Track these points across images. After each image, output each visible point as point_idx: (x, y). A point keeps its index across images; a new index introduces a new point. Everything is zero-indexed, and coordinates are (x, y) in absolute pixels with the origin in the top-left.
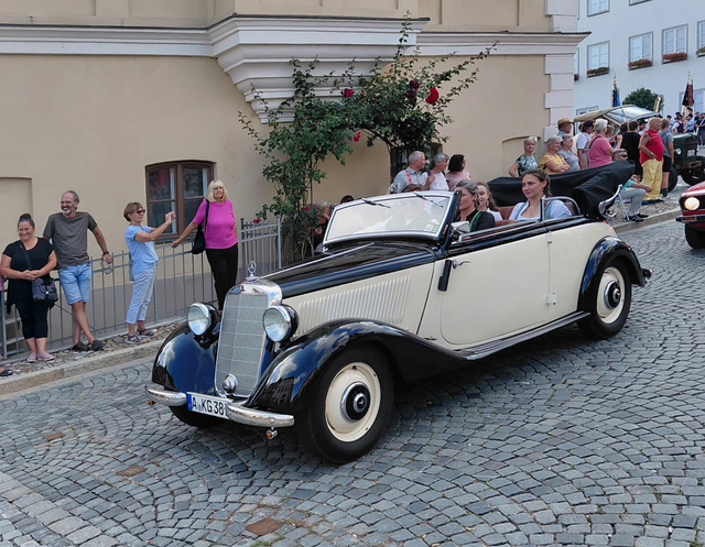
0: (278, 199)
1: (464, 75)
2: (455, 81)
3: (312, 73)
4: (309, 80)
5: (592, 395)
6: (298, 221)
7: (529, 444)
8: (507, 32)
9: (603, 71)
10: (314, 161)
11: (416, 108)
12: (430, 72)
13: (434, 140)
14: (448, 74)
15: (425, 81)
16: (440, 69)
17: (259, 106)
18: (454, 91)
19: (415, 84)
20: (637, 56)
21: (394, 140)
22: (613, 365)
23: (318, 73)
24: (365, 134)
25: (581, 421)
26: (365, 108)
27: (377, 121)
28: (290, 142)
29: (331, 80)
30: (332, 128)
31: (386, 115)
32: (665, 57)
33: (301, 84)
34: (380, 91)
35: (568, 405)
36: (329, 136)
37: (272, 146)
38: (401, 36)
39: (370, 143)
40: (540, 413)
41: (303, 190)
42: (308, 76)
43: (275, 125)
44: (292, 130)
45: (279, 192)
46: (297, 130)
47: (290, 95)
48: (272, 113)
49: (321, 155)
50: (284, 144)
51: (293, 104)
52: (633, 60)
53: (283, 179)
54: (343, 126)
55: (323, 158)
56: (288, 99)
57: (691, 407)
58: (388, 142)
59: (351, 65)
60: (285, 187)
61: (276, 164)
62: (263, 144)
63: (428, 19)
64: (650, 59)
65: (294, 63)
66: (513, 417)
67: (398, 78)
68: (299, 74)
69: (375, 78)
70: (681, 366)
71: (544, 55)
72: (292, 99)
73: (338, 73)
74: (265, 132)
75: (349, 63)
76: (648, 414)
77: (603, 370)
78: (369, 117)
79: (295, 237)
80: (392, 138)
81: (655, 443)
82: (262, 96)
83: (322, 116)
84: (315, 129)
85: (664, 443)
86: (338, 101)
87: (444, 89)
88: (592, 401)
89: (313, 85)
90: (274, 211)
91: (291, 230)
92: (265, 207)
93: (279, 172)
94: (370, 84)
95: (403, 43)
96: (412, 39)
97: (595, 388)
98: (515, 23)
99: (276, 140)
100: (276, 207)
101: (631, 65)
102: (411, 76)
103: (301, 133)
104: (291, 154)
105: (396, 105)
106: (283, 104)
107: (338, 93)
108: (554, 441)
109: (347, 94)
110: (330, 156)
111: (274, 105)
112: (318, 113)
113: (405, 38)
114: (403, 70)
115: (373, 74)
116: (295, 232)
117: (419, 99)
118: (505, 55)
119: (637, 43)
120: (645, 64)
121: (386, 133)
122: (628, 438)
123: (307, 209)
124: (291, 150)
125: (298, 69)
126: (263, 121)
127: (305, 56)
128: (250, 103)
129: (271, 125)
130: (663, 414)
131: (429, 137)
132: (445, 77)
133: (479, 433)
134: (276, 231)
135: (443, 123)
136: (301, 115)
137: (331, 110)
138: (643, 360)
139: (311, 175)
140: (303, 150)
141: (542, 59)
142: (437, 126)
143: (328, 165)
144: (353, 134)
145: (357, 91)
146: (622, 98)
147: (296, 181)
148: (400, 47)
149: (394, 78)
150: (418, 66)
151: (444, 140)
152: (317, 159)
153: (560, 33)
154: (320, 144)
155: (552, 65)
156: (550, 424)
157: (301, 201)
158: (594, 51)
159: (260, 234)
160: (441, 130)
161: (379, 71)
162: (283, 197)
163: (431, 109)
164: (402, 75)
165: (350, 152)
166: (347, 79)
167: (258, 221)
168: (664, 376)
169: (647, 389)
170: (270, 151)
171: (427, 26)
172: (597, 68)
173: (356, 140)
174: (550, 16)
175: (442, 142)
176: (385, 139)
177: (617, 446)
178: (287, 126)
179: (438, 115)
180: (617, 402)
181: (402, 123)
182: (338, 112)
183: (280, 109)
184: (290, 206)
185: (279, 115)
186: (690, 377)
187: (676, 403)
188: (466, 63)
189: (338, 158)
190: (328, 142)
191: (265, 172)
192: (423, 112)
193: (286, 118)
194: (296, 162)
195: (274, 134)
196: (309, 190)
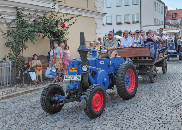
0: (10, 54)
1: (73, 21)
2: (70, 22)
3: (23, 12)
4: (21, 15)
5: (109, 120)
6: (17, 62)
8: (84, 9)
9: (110, 24)
10: (23, 42)
11: (58, 29)
12: (62, 18)
13: (64, 39)
15: (61, 21)
16: (66, 18)
17: (3, 21)
18: (70, 25)
19: (57, 21)
20: (118, 21)
21: (51, 38)
22: (115, 111)
23: (25, 12)
24: (42, 35)
25: (107, 128)
26: (41, 26)
27: (45, 31)
28: (14, 35)
29: (30, 16)
30: (30, 32)
31: (49, 30)
32: (125, 22)
33: (19, 15)
34: (46, 22)
35: (103, 123)
36: (29, 34)
37: (8, 35)
38: (53, 5)
39: (43, 38)
40: (96, 127)
41: (19, 52)
42: (21, 13)
43: (9, 28)
44: (16, 30)
45: (11, 51)
46: (17, 31)
47: (15, 18)
48: (8, 24)
49: (26, 40)
50: (13, 35)
51: (16, 22)
52: (118, 22)
53: (12, 47)
54: (34, 31)
55: (27, 41)
56: (14, 20)
57: (134, 123)
58: (49, 38)
59: (37, 12)
60: (13, 50)
61: (9, 42)
62: (5, 34)
63: (61, 2)
64: (122, 22)
65: (16, 8)
66: (88, 129)
67: (52, 18)
68: (18, 12)
69: (45, 17)
70: (131, 110)
71: (95, 18)
72: (16, 20)
73: (32, 13)
74: (5, 30)
75: (36, 11)
76: (123, 125)
77: (112, 112)
78: (43, 29)
79: (16, 68)
80: (51, 37)
82: (4, 18)
83: (26, 27)
84: (24, 31)
86: (32, 23)
87: (67, 24)
88: (110, 122)
89: (23, 16)
90: (9, 58)
91: (15, 65)
92: (5, 57)
93: (10, 44)
94: (43, 19)
95: (53, 8)
96: (56, 7)
97: (110, 118)
98: (87, 7)
99: (9, 33)
100: (9, 56)
101: (117, 23)
102: (56, 18)
103: (19, 32)
104: (15, 39)
105: (52, 27)
106: (12, 21)
107: (32, 20)
109: (35, 21)
110: (29, 41)
111: (9, 21)
112: (25, 26)
113: (54, 6)
114: (54, 16)
115: (44, 16)
116: (16, 66)
117: (59, 26)
118: (84, 16)
119: (118, 17)
120: (120, 24)
121: (49, 35)
123: (21, 58)
124: (15, 37)
125: (18, 10)
126: (4, 26)
127: (20, 6)
130: (127, 125)
131: (62, 38)
132: (67, 20)
134: (9, 65)
135: (67, 34)
136: (19, 26)
137: (30, 26)
138: (122, 109)
139: (23, 46)
140: (20, 38)
142: (65, 35)
143: (28, 43)
144: (38, 34)
145: (39, 20)
146: (115, 32)
147: (17, 48)
148: (52, 9)
149: (51, 18)
150: (59, 16)
151: (67, 39)
152: (24, 41)
153: (99, 12)
154: (26, 36)
155: (97, 21)
157: (19, 55)
158: (108, 18)
159: (3, 66)
160: (66, 37)
161: (46, 15)
162: (12, 53)
163: (63, 29)
164: (53, 17)
165: (37, 40)
166: (35, 16)
167: (2, 61)
168: (127, 113)
169: (123, 118)
170: (7, 37)
171: (61, 4)
172: (109, 23)
173: (39, 36)
174: (96, 7)
175: (67, 40)
176: (48, 37)
178: (14, 29)
179: (65, 32)
180: (116, 122)
181: (54, 33)
182: (32, 26)
183: (11, 23)
184: (15, 57)
185: (10, 25)
186: (133, 114)
187: (130, 121)
188: (73, 17)
189: (32, 42)
190: (29, 36)
191: (5, 44)
192: (61, 30)
193: (14, 26)
194: (17, 42)
195: (9, 31)
196: (22, 51)
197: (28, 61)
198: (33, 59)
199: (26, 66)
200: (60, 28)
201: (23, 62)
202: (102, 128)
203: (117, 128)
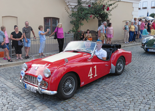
1: (115, 5)
2: (113, 6)
4: (81, 2)
5: (134, 78)
6: (77, 34)
7: (121, 86)
9: (146, 8)
10: (81, 21)
12: (108, 3)
13: (108, 19)
14: (111, 4)
15: (106, 5)
17: (69, 6)
18: (113, 8)
19: (104, 6)
21: (99, 18)
23: (83, 0)
24: (93, 16)
25: (132, 82)
26: (93, 10)
27: (95, 13)
28: (76, 16)
29: (86, 2)
30: (85, 14)
31: (98, 12)
33: (79, 2)
34: (96, 6)
35: (130, 79)
39: (94, 18)
41: (79, 27)
43: (73, 11)
44: (77, 13)
45: (73, 27)
47: (77, 5)
48: (72, 9)
49: (83, 19)
50: (75, 16)
51: (77, 7)
52: (152, 6)
53: (74, 24)
54: (88, 13)
55: (83, 20)
56: (76, 6)
57: (153, 82)
58: (98, 18)
60: (75, 26)
61: (73, 20)
62: (70, 15)
66: (118, 81)
67: (101, 4)
68: (79, 0)
69: (96, 3)
70: (153, 73)
71: (133, 3)
72: (77, 6)
73: (88, 1)
74: (71, 13)
76: (145, 82)
77: (137, 73)
78: (94, 12)
79: (76, 37)
80: (99, 17)
81: (145, 88)
82: (71, 4)
83: (83, 11)
84: (82, 13)
85: (147, 88)
86: (87, 7)
87: (110, 8)
88: (134, 79)
90: (72, 31)
92: (70, 30)
93: (73, 22)
97: (135, 76)
99: (73, 15)
100: (73, 30)
101: (151, 7)
102: (103, 4)
103: (79, 14)
105: (100, 10)
106: (75, 7)
107: (87, 6)
108: (126, 86)
109: (89, 6)
110: (85, 20)
111: (73, 7)
114: (102, 2)
116: (77, 36)
117: (105, 9)
118: (124, 2)
119: (153, 3)
120: (154, 8)
121: (97, 16)
122: (140, 87)
123: (79, 31)
124: (76, 18)
126: (70, 10)
128: (68, 5)
129: (72, 11)
130: (148, 82)
131: (107, 18)
132: (111, 5)
133: (111, 83)
134: (72, 36)
135: (110, 15)
136: (79, 10)
137: (86, 9)
139: (81, 24)
140: (79, 18)
141: (132, 4)
143: (84, 22)
144: (90, 16)
145: (92, 6)
146: (149, 15)
147: (77, 25)
149: (100, 4)
150: (105, 2)
154: (83, 17)
155: (134, 5)
156: (125, 83)
157: (78, 30)
158: (144, 3)
159: (69, 36)
160: (110, 17)
161: (97, 2)
162: (74, 28)
163: (107, 12)
164: (102, 3)
165: (89, 20)
166: (89, 3)
167: (68, 33)
168: (149, 75)
169: (145, 77)
170: (72, 17)
173: (91, 17)
175: (110, 20)
176: (97, 18)
177: (138, 88)
180: (139, 79)
181: (101, 14)
182: (87, 10)
183: (74, 8)
184: (76, 30)
185: (74, 9)
186: (154, 76)
187: (150, 80)
188: (116, 2)
189: (87, 21)
190: (85, 17)
191: (70, 22)
192: (106, 12)
193: (76, 10)
194: (77, 21)
195: (73, 14)
196: (80, 27)
197: (84, 34)
198: (87, 33)
199: (82, 37)
200: (105, 11)
201: (81, 34)
202: (128, 82)
203: (140, 83)
